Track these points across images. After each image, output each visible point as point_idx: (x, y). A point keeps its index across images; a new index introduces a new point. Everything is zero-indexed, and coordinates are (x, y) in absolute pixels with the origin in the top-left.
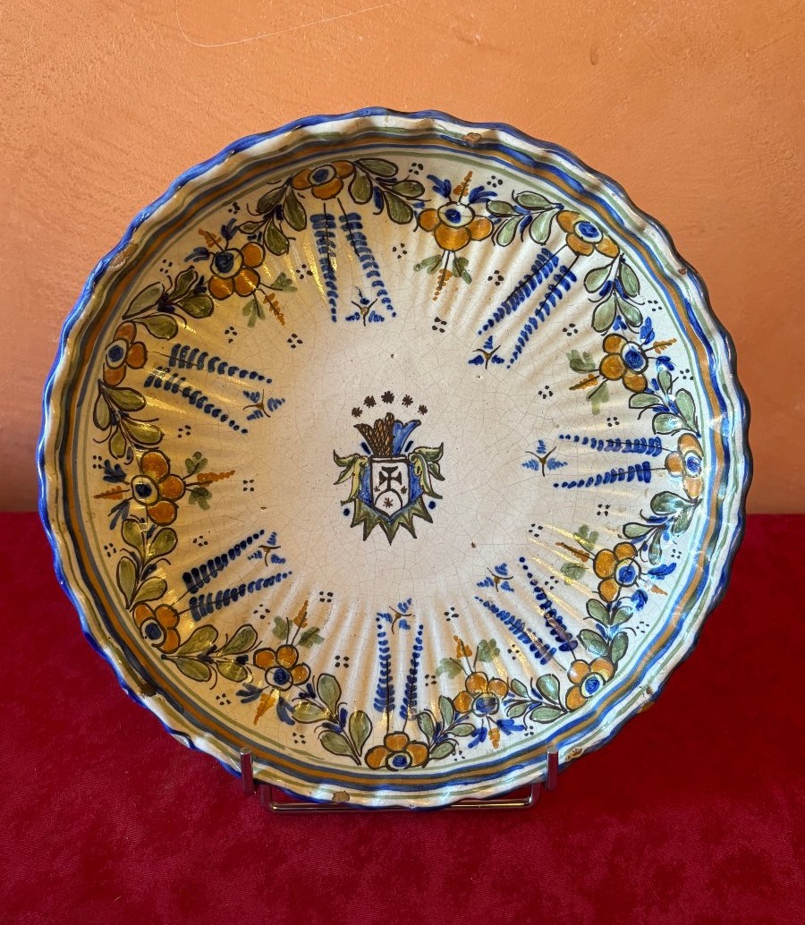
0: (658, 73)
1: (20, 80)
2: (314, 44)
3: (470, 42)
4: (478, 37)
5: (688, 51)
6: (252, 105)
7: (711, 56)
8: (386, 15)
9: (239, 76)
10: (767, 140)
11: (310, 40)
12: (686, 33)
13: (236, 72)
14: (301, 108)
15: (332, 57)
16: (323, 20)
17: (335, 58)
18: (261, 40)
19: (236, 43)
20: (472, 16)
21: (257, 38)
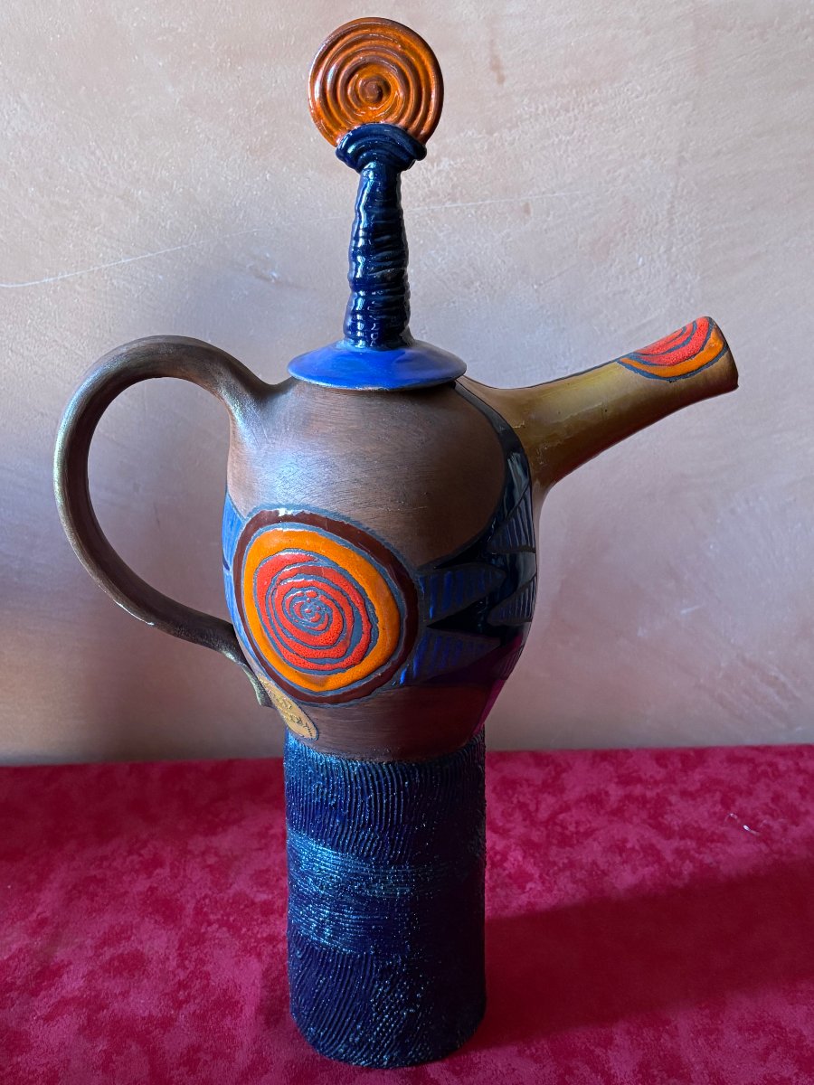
0: (452, 305)
2: (115, 282)
3: (267, 280)
4: (275, 275)
5: (478, 284)
6: (55, 341)
7: (500, 288)
8: (184, 255)
9: (41, 314)
10: (566, 364)
11: (111, 279)
12: (474, 268)
13: (38, 310)
14: (105, 343)
15: (133, 295)
16: (123, 261)
17: (136, 296)
18: (63, 280)
19: (37, 282)
20: (268, 255)
21: (59, 278)
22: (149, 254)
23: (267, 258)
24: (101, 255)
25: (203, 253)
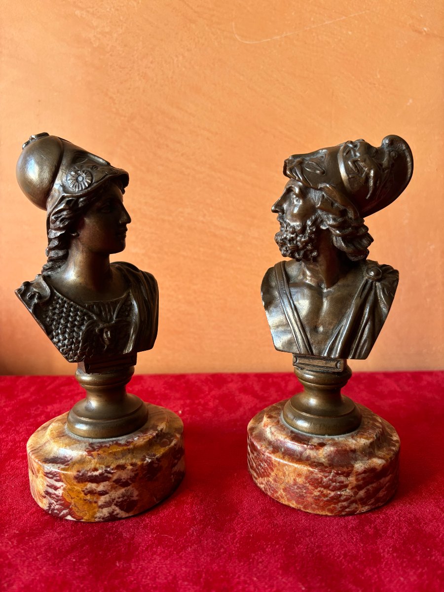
1: (130, 70)
2: (320, 38)
3: (420, 32)
4: (425, 29)
6: (278, 80)
8: (367, 18)
9: (270, 62)
11: (317, 36)
13: (268, 58)
16: (326, 23)
17: (333, 47)
18: (285, 37)
19: (269, 40)
20: (422, 16)
21: (283, 36)
22: (344, 17)
23: (421, 18)
24: (312, 19)
25: (379, 16)
